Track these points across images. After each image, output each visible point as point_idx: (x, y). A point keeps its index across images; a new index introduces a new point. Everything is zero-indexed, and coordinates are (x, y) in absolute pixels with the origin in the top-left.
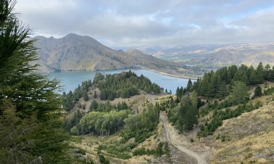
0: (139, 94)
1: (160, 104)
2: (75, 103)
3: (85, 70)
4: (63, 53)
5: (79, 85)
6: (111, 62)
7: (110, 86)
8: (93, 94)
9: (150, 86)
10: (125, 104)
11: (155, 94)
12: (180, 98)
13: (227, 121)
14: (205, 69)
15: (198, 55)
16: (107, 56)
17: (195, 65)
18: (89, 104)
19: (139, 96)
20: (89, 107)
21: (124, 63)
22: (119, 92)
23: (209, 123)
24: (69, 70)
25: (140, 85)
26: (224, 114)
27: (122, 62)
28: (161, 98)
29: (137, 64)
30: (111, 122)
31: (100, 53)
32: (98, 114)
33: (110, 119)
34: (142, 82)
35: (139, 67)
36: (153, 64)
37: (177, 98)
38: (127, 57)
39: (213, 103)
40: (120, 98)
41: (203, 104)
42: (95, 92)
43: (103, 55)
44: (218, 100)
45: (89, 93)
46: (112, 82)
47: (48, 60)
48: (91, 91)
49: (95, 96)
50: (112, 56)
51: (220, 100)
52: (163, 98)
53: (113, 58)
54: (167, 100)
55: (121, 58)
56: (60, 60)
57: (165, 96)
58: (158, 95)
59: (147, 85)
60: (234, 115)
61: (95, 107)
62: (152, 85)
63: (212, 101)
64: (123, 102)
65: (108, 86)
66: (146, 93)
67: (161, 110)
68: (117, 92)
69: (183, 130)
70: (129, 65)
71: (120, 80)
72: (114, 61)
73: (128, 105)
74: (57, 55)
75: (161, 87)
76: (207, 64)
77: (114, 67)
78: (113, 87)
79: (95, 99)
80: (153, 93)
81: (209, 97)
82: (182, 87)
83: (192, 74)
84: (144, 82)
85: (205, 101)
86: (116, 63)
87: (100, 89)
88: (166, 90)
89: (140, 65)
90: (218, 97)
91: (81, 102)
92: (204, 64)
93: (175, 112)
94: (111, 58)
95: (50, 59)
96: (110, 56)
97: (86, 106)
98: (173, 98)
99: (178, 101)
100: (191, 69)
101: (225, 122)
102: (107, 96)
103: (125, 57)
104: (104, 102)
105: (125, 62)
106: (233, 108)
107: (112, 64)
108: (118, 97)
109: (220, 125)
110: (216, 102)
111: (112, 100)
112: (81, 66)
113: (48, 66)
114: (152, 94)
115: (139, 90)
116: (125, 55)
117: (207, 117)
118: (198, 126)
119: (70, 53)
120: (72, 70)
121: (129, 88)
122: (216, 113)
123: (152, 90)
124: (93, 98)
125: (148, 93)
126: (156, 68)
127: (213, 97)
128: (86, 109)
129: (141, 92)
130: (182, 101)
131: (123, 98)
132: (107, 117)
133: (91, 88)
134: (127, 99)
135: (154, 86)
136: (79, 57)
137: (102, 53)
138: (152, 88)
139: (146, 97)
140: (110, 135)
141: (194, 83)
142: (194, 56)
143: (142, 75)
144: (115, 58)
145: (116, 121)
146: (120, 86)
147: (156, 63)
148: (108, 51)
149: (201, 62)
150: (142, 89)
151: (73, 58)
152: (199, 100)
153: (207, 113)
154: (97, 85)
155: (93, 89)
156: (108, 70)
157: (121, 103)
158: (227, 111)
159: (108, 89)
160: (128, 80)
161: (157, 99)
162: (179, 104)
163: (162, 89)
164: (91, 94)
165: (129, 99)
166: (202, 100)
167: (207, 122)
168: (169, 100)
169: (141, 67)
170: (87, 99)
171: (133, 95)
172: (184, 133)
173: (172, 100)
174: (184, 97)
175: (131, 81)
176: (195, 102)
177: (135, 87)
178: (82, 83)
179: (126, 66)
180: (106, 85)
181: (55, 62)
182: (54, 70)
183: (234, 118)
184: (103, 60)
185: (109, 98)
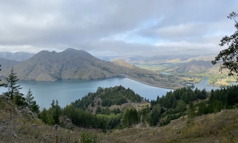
0: (127, 102)
1: (141, 110)
2: (86, 108)
3: (81, 79)
4: (63, 65)
5: (86, 95)
6: (102, 72)
7: (108, 97)
8: (97, 102)
9: (134, 96)
10: (118, 109)
11: (137, 102)
12: (153, 107)
13: (173, 121)
14: (178, 77)
15: (173, 64)
16: (98, 66)
17: (170, 73)
18: (95, 109)
19: (128, 104)
20: (95, 111)
21: (111, 73)
22: (114, 101)
23: (164, 121)
24: (68, 79)
25: (128, 96)
26: (172, 117)
27: (110, 71)
28: (142, 105)
29: (122, 74)
30: (112, 121)
31: (93, 65)
32: (104, 116)
33: (112, 119)
34: (129, 94)
35: (124, 76)
36: (135, 73)
37: (151, 107)
38: (114, 67)
39: (170, 111)
40: (115, 105)
41: (165, 111)
42: (99, 101)
43: (95, 66)
44: (172, 109)
45: (94, 101)
46: (109, 94)
47: (52, 70)
48: (96, 100)
49: (99, 104)
50: (103, 67)
51: (174, 109)
52: (143, 106)
53: (103, 68)
54: (145, 107)
55: (109, 69)
56: (61, 70)
57: (144, 105)
58: (140, 103)
59: (132, 96)
60: (176, 118)
61: (99, 111)
62: (135, 96)
63: (169, 110)
64: (117, 109)
65: (107, 96)
66: (131, 101)
67: (141, 114)
68: (113, 100)
69: (152, 125)
70: (116, 74)
71: (114, 92)
72: (104, 71)
73: (121, 110)
74: (59, 66)
75: (141, 97)
76: (180, 72)
77: (104, 76)
78: (110, 97)
79: (99, 106)
80: (136, 101)
81: (168, 107)
82: (154, 100)
83: (167, 82)
84: (130, 94)
85: (166, 109)
86: (105, 72)
87: (101, 99)
88: (145, 99)
89: (125, 74)
90: (173, 108)
91: (90, 107)
92: (178, 72)
93: (149, 115)
94: (101, 68)
95: (53, 69)
96: (101, 67)
97: (93, 111)
98: (149, 106)
99: (151, 109)
100: (167, 77)
101: (172, 121)
102: (107, 104)
103: (113, 67)
104: (105, 108)
105: (112, 71)
106: (177, 114)
107: (102, 74)
108: (113, 105)
109: (169, 122)
110: (171, 110)
111: (110, 106)
112: (78, 75)
113: (52, 75)
114: (136, 103)
115: (127, 99)
116: (112, 65)
117: (165, 119)
118: (160, 123)
119: (69, 65)
120: (71, 79)
121: (121, 98)
122: (168, 117)
123: (136, 99)
124: (97, 104)
125: (134, 101)
126: (138, 77)
127: (170, 107)
128: (93, 113)
129: (129, 101)
130: (153, 109)
131: (116, 105)
132: (110, 118)
133: (95, 98)
134: (120, 106)
135: (137, 96)
136: (76, 67)
137: (94, 64)
138: (136, 98)
139: (132, 104)
140: (111, 129)
141: (160, 99)
142: (169, 65)
143: (129, 88)
144: (104, 69)
145: (115, 120)
146: (114, 97)
147: (138, 73)
148: (100, 62)
149: (175, 71)
150: (129, 99)
151: (71, 69)
152: (162, 109)
153: (165, 117)
154: (99, 95)
155: (97, 99)
156: (99, 78)
157: (116, 108)
158: (174, 116)
159: (107, 99)
160: (119, 92)
161: (139, 107)
162: (152, 111)
163: (142, 98)
164: (96, 102)
165: (121, 106)
166: (164, 109)
167: (163, 121)
168: (146, 108)
169: (125, 76)
170: (93, 106)
171: (123, 103)
172: (153, 126)
173: (148, 107)
174: (155, 106)
175: (121, 93)
176: (159, 111)
177: (125, 97)
178: (88, 94)
179: (113, 75)
180: (106, 96)
181: (57, 72)
182: (57, 79)
183: (176, 119)
184: (96, 71)
185: (108, 105)
